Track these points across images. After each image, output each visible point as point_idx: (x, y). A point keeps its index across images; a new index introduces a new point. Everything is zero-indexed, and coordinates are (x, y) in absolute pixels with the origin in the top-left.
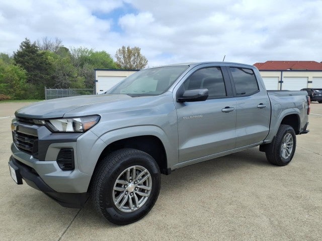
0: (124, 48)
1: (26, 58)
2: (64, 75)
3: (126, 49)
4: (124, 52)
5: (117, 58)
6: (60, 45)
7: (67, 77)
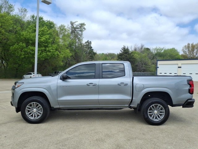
0: (189, 44)
1: (123, 56)
2: (142, 64)
3: (191, 45)
4: (188, 47)
5: (183, 52)
6: (144, 47)
7: (144, 65)
